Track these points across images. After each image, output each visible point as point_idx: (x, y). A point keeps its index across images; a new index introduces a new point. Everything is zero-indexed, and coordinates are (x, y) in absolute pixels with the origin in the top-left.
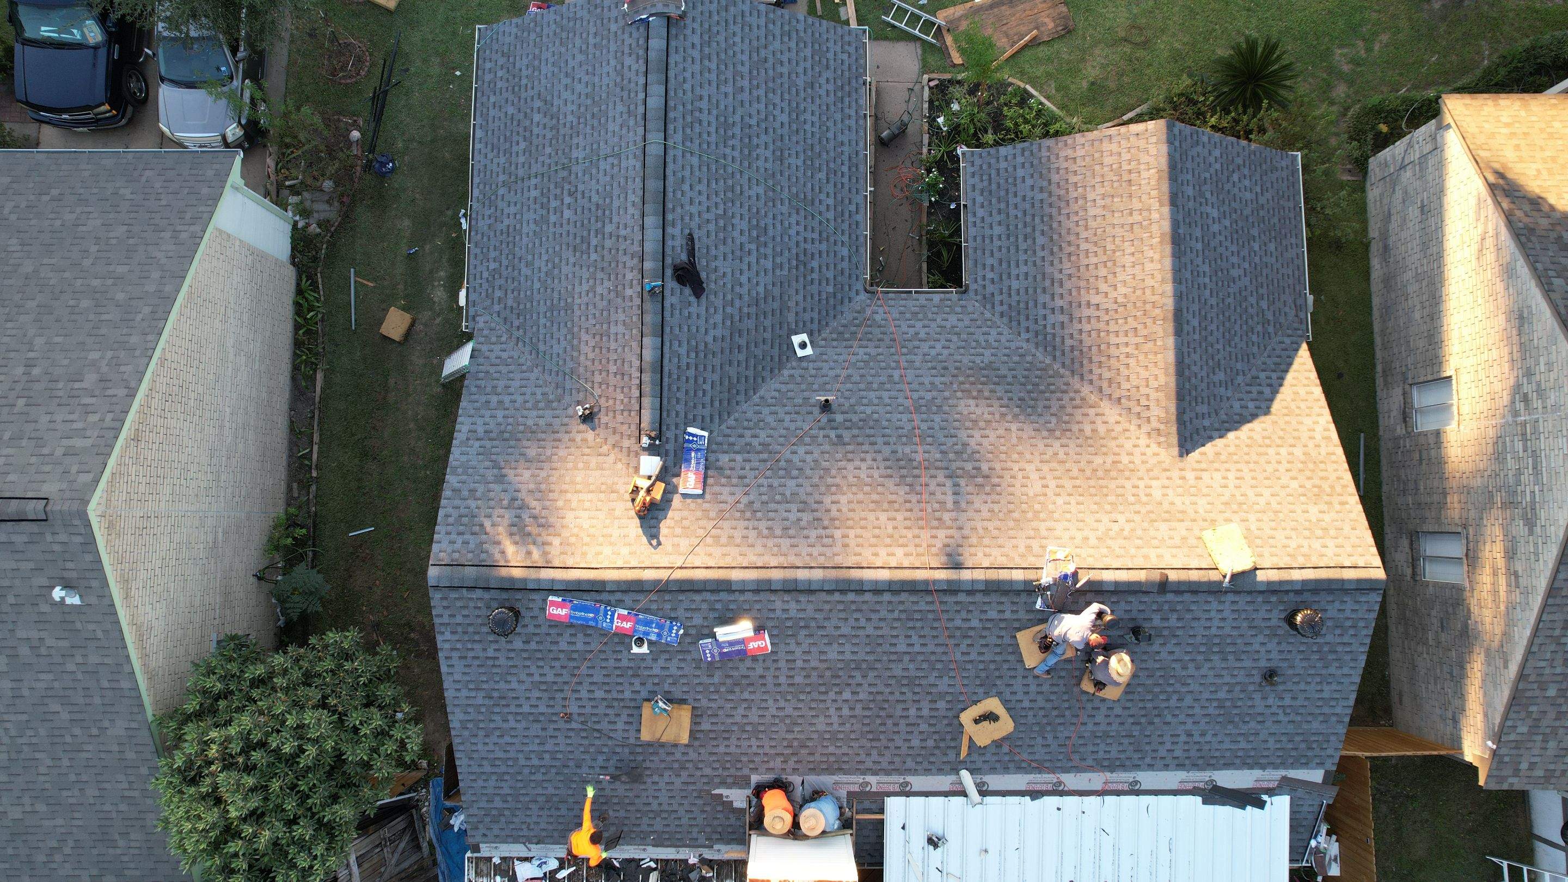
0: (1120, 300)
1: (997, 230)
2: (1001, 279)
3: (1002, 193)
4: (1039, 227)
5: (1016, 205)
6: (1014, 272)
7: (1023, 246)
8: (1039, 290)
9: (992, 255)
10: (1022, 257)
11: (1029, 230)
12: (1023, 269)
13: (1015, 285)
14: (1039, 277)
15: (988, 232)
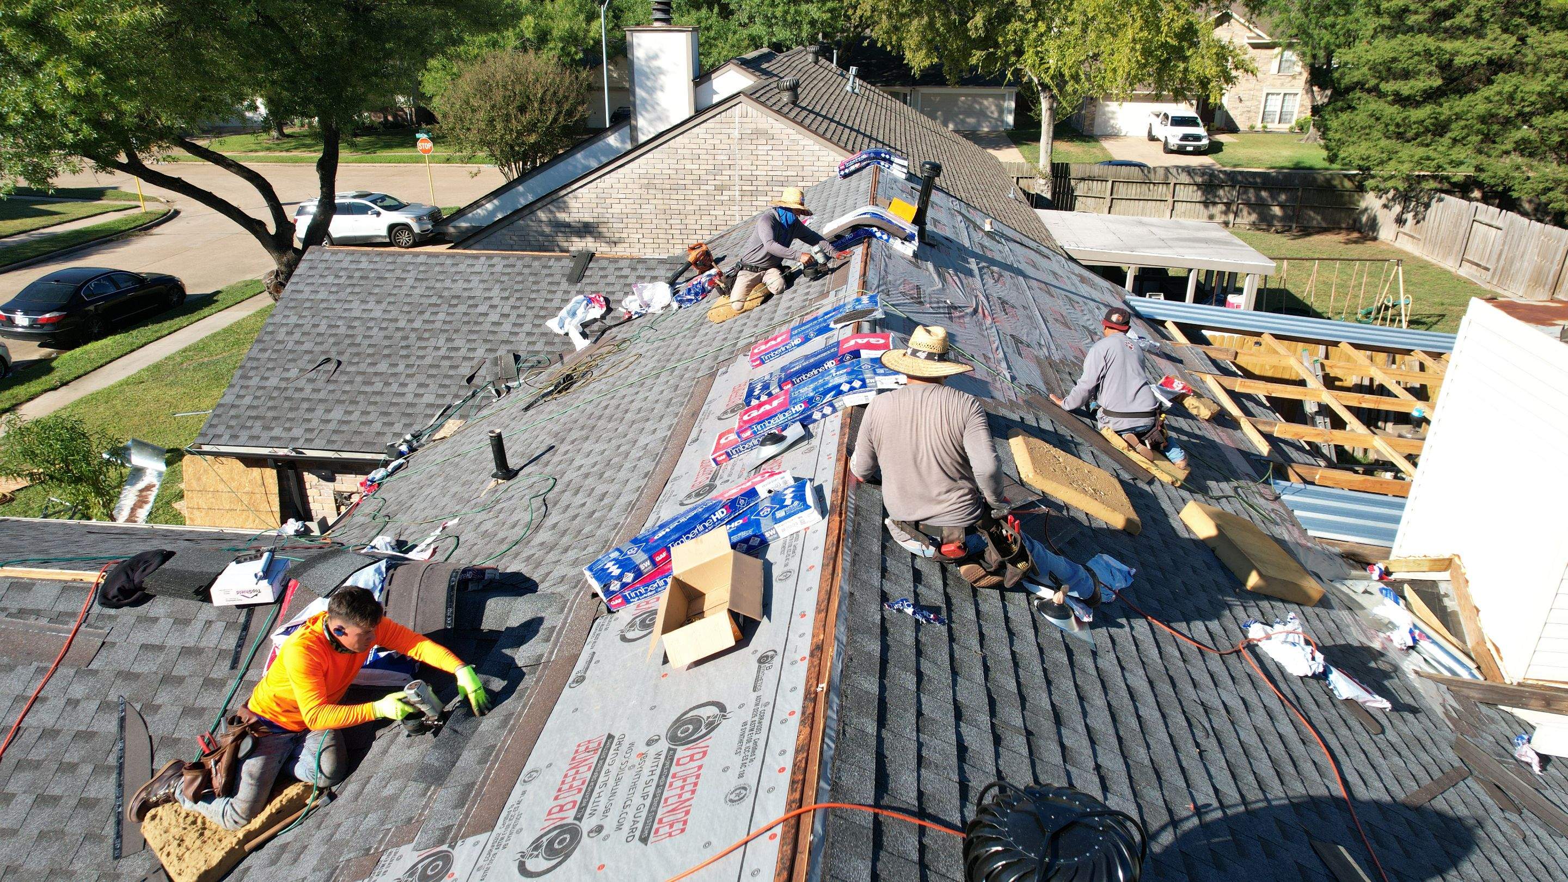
0: (506, 294)
1: (337, 414)
2: (410, 415)
3: (287, 405)
4: (363, 367)
5: (314, 390)
6: (409, 398)
7: (378, 386)
8: (451, 372)
9: (370, 423)
10: (394, 388)
11: (359, 379)
12: (412, 387)
13: (429, 398)
14: (434, 371)
15: (332, 426)
